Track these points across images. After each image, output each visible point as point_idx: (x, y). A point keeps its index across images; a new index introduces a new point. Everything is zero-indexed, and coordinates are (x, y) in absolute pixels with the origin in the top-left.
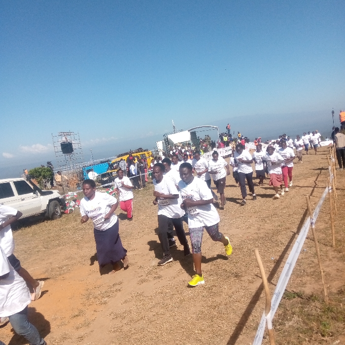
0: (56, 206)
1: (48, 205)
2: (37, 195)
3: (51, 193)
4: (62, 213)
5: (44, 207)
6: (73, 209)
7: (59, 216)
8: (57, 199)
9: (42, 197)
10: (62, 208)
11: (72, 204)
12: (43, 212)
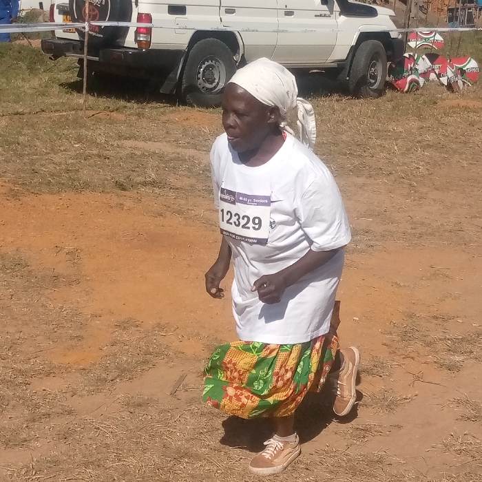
0: (374, 57)
1: (354, 50)
2: (331, 11)
3: (372, 13)
4: (389, 86)
5: (341, 53)
6: (421, 81)
7: (375, 91)
8: (383, 36)
9: (343, 18)
10: (391, 71)
11: (423, 64)
12: (335, 65)
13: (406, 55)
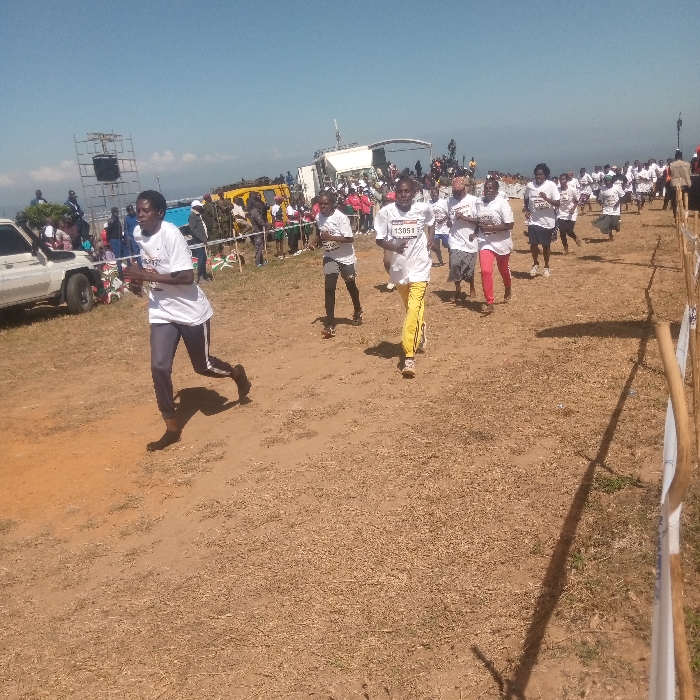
1: (65, 282)
2: (41, 260)
3: (72, 256)
5: (56, 287)
6: (118, 294)
7: (87, 307)
8: (84, 270)
9: (50, 264)
11: (117, 283)
12: (53, 295)
13: (103, 279)
